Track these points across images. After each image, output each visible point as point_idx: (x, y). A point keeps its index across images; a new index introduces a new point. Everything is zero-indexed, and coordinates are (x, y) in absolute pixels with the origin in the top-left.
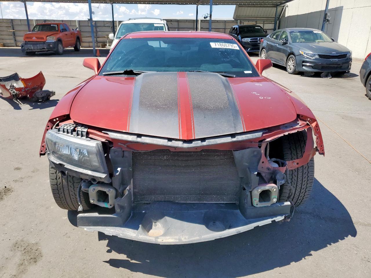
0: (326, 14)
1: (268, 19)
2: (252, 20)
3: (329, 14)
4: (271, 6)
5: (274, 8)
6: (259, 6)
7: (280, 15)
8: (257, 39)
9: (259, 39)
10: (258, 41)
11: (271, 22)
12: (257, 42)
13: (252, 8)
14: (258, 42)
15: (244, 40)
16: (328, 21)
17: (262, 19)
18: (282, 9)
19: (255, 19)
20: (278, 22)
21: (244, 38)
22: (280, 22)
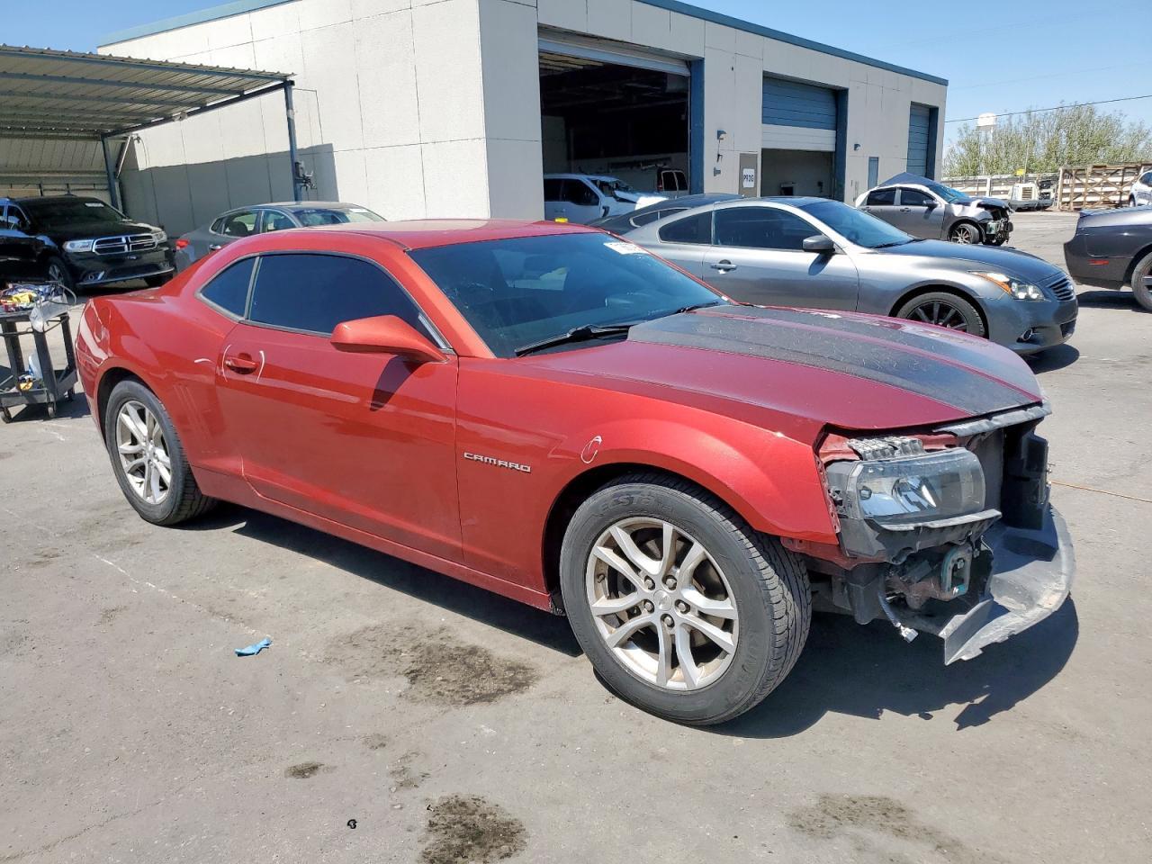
0: (296, 165)
1: (81, 178)
2: (26, 182)
3: (302, 165)
4: (83, 135)
5: (94, 143)
6: (38, 133)
7: (117, 166)
8: (120, 240)
9: (127, 239)
10: (126, 246)
11: (92, 187)
12: (123, 249)
13: (17, 142)
14: (126, 250)
15: (72, 246)
16: (307, 180)
17: (57, 175)
18: (119, 146)
19: (33, 175)
20: (117, 184)
21: (70, 240)
22: (121, 185)
